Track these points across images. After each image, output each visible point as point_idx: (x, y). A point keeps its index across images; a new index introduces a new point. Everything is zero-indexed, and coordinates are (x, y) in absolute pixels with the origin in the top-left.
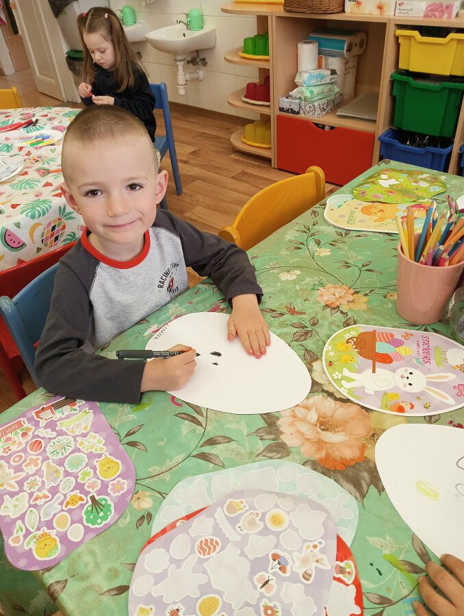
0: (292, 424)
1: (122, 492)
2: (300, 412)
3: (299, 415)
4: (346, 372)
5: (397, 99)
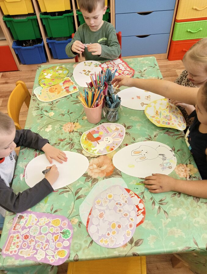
1: (67, 224)
2: (91, 168)
4: (93, 149)
5: (10, 28)
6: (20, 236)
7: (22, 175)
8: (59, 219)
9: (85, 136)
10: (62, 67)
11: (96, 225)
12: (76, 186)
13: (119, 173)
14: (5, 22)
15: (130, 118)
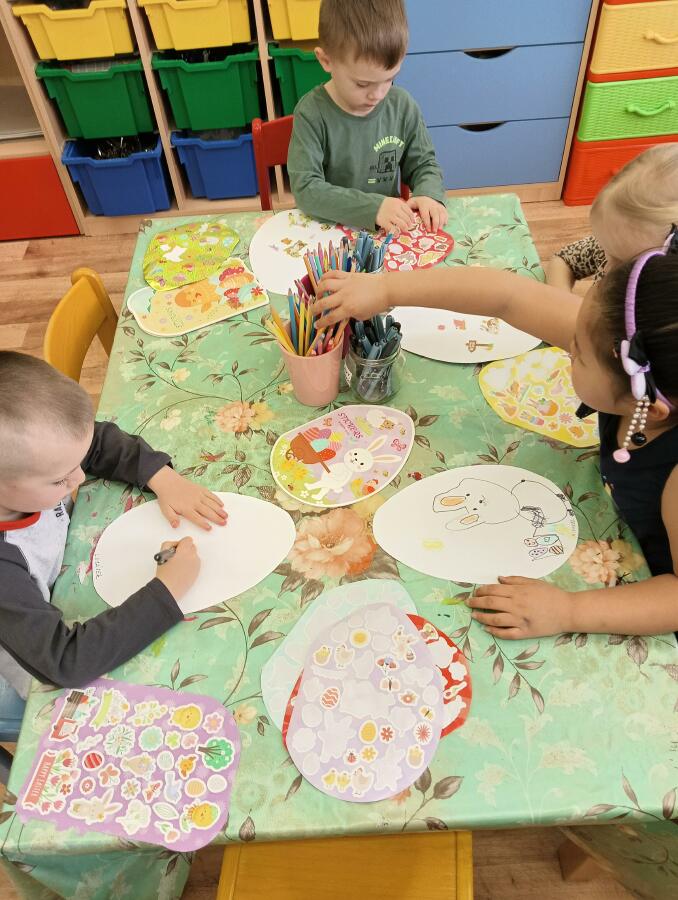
0: (305, 561)
1: (221, 723)
2: (302, 546)
3: (303, 549)
5: (58, 101)
6: (72, 756)
7: (83, 567)
8: (197, 707)
9: (286, 447)
10: (217, 227)
11: (315, 730)
12: (254, 603)
13: (390, 565)
14: (42, 82)
15: (431, 391)
